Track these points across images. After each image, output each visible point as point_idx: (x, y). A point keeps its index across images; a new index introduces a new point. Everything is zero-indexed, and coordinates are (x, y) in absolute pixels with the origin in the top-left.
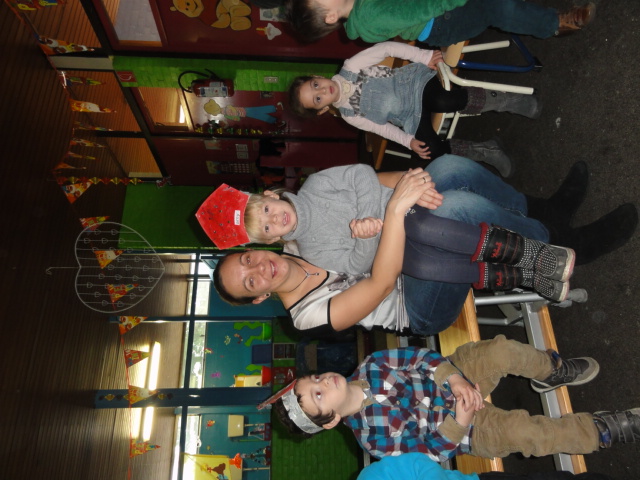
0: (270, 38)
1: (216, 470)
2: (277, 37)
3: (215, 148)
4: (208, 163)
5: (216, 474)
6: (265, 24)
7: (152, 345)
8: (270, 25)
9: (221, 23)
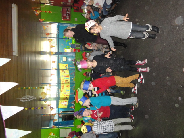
1: (65, 66)
4: (61, 2)
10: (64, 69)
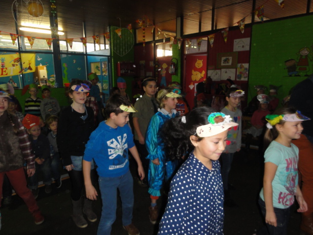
0: (190, 86)
1: (30, 67)
2: (189, 88)
3: (150, 65)
4: (144, 61)
5: (28, 67)
6: (194, 84)
7: (63, 31)
8: (193, 86)
9: (194, 72)
10: (21, 65)
